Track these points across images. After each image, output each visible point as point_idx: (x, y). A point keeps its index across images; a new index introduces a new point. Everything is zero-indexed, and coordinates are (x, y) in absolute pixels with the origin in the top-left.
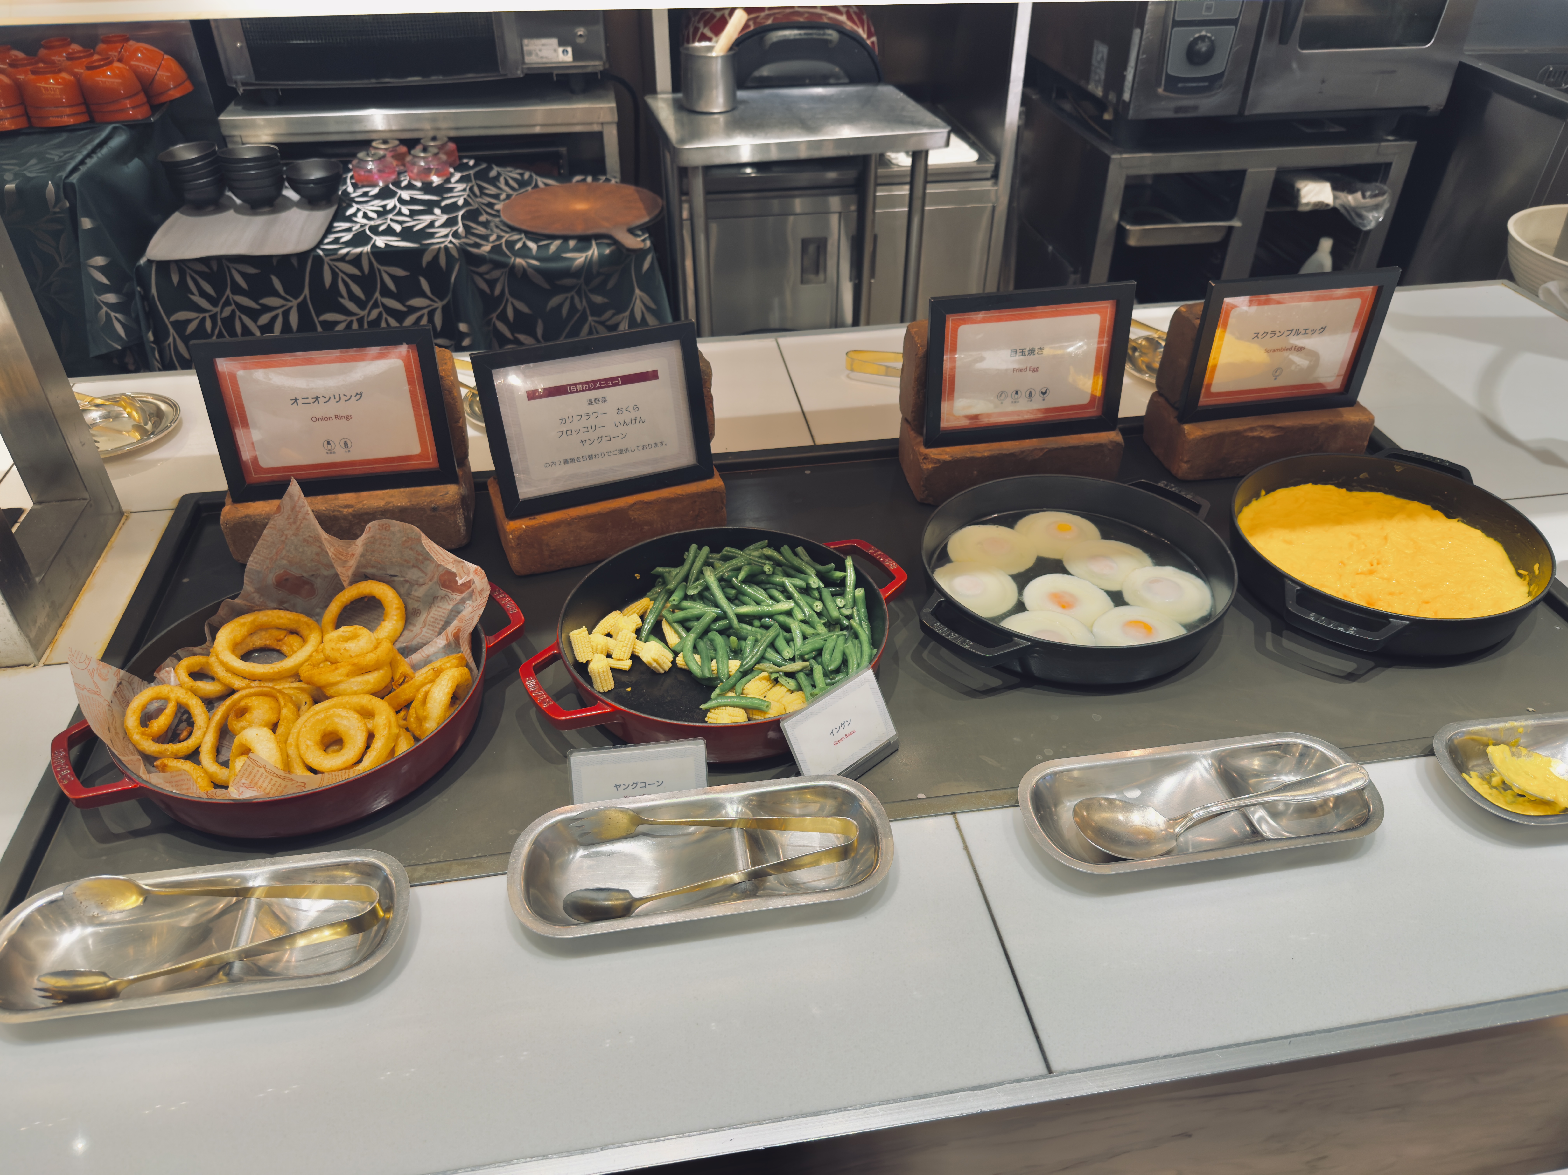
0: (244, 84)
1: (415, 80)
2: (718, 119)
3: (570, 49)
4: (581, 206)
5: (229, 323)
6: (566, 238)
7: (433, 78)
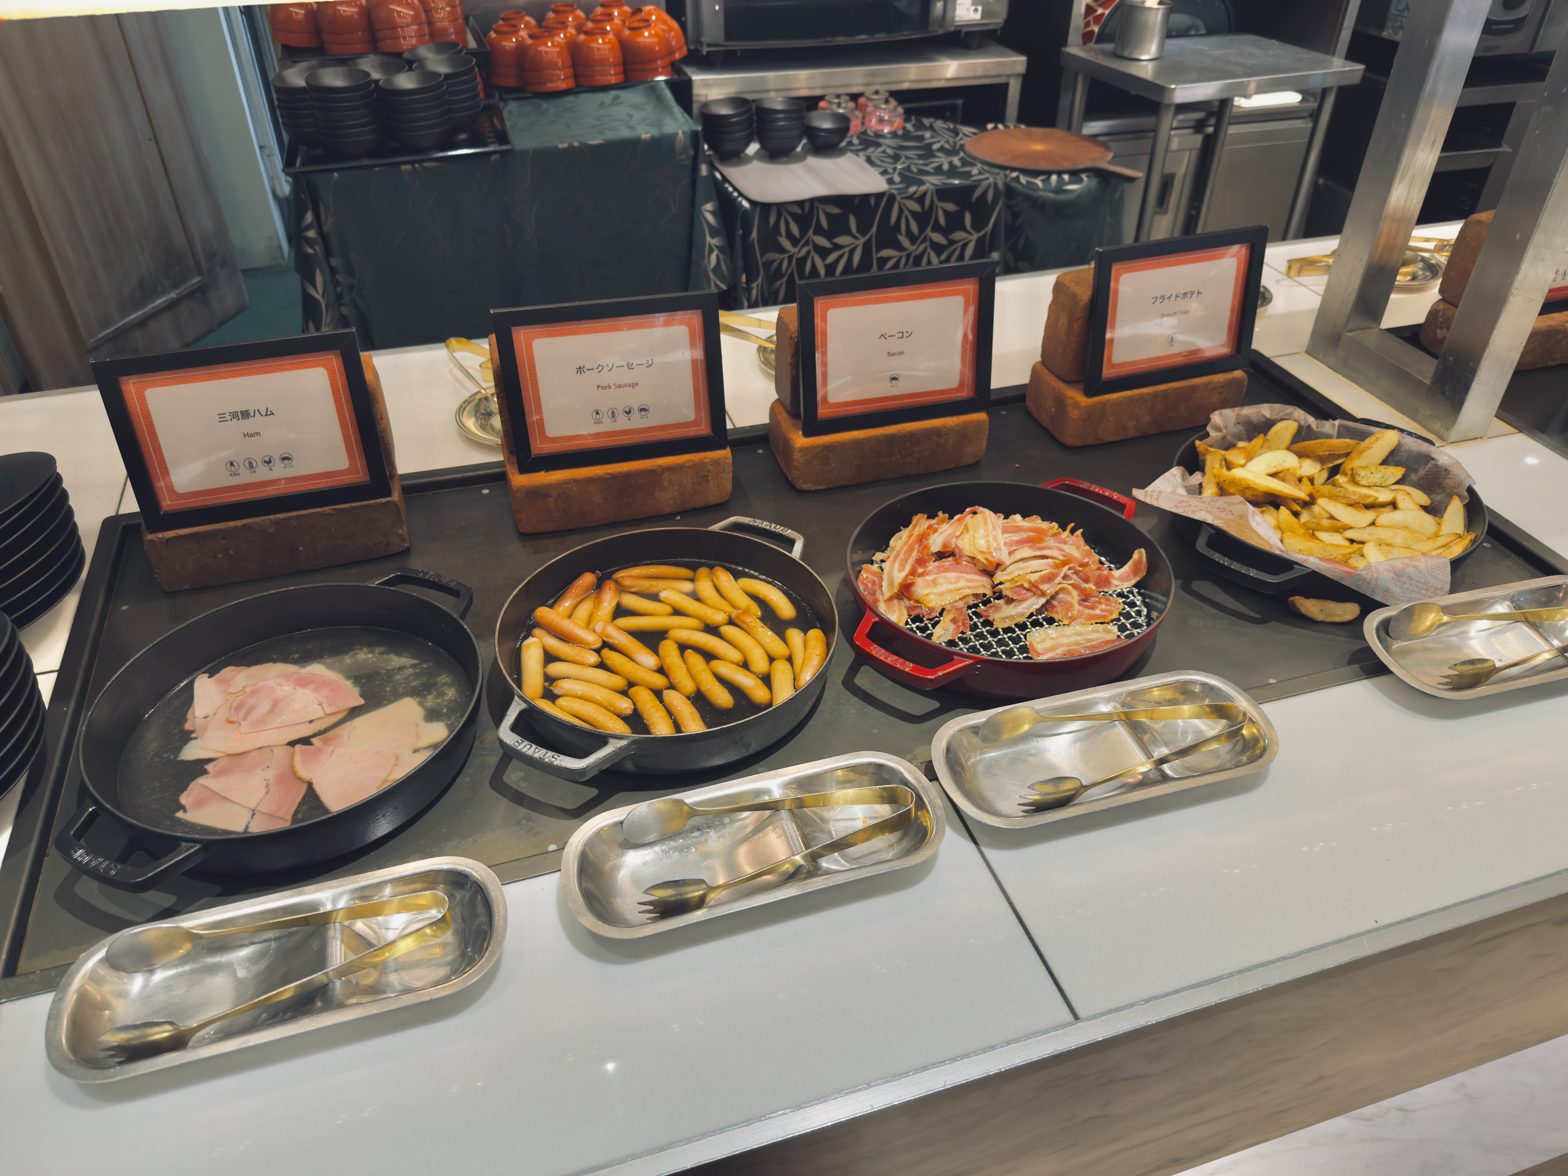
0: (709, 45)
1: (862, 38)
2: (1147, 66)
3: (980, 8)
4: (1039, 147)
5: (802, 262)
6: (1059, 173)
7: (877, 36)
